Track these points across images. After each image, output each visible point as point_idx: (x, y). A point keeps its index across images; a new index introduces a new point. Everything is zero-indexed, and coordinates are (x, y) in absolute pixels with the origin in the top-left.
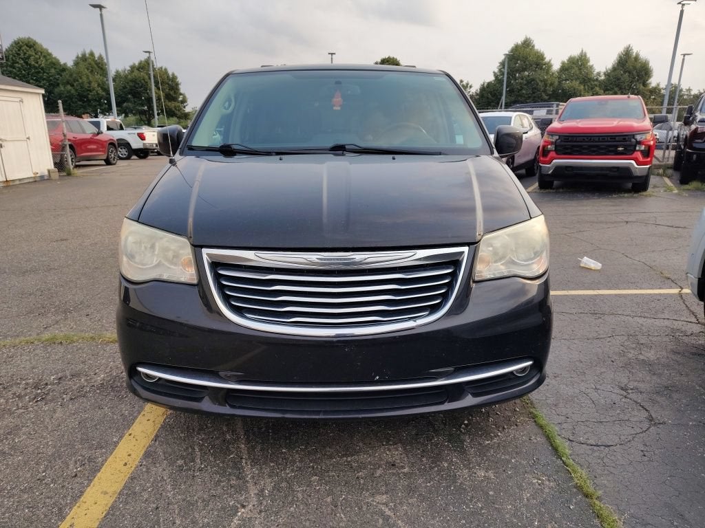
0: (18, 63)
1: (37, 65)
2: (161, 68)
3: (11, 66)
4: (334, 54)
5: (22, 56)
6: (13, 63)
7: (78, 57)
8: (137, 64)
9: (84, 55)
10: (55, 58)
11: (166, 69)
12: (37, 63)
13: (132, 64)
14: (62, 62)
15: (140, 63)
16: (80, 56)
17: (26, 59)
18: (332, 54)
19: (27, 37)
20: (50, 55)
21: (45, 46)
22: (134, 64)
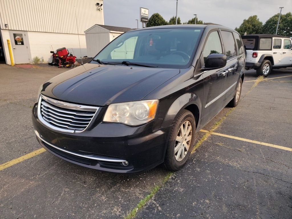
0: (152, 23)
1: (158, 23)
2: (200, 21)
3: (150, 24)
4: (283, 8)
5: (154, 20)
6: (151, 23)
7: (171, 19)
8: (191, 20)
9: (173, 18)
10: (164, 20)
11: (202, 21)
12: (158, 22)
13: (189, 20)
14: (166, 21)
15: (192, 20)
16: (172, 18)
17: (155, 21)
18: (281, 8)
19: (157, 13)
20: (162, 19)
21: (161, 16)
22: (190, 20)
